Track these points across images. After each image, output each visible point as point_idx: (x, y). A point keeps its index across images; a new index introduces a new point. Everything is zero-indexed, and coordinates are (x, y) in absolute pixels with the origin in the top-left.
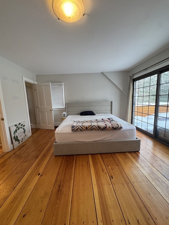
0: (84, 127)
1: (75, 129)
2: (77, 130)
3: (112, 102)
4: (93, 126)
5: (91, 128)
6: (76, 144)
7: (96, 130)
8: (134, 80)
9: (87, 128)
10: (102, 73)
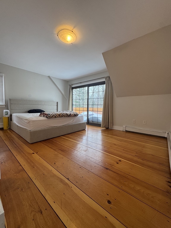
0: (57, 114)
1: (51, 116)
2: (52, 116)
3: (57, 103)
4: (63, 114)
5: (62, 115)
6: (51, 129)
7: (65, 117)
8: (73, 88)
9: (59, 115)
10: (49, 77)
